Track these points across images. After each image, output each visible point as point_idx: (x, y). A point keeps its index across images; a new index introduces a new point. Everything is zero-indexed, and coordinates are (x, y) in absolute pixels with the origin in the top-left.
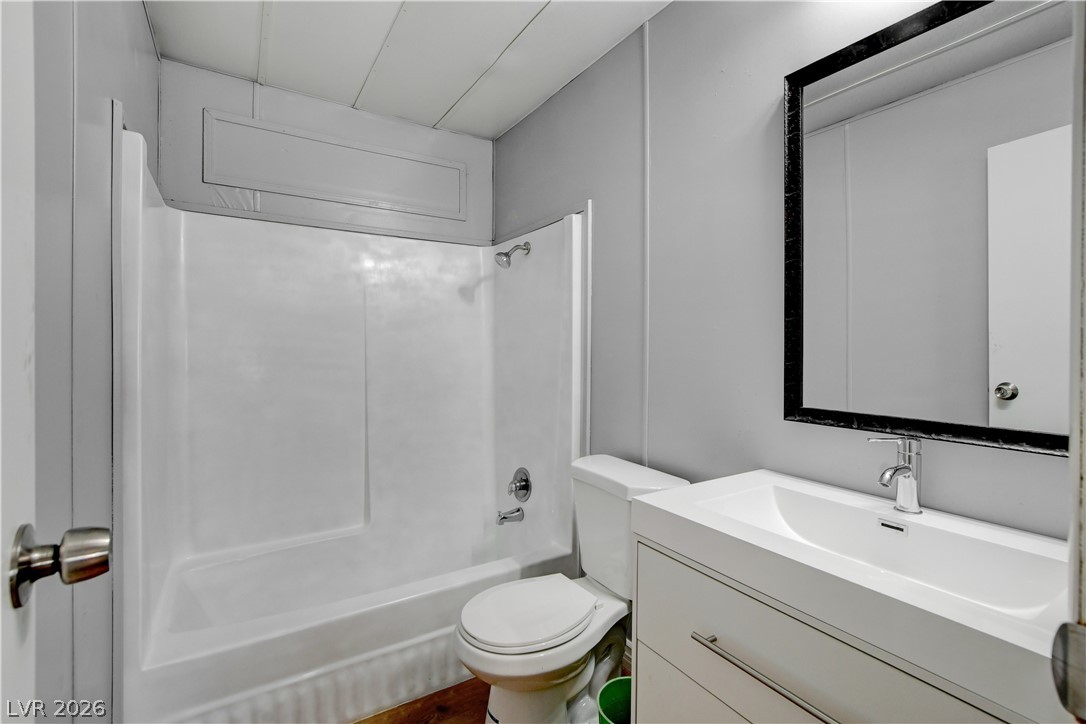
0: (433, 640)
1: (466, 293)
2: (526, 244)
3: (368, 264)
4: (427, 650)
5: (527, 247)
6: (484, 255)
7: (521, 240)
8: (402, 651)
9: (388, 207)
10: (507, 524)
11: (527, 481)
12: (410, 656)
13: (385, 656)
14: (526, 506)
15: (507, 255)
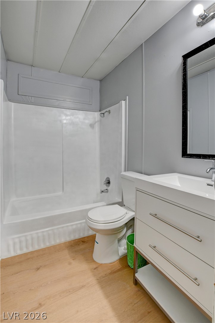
0: (81, 223)
1: (92, 126)
2: (109, 110)
3: (64, 117)
4: (79, 226)
5: (109, 112)
6: (97, 115)
7: (107, 110)
8: (72, 225)
9: (69, 100)
10: (103, 193)
11: (109, 181)
12: (74, 227)
13: (67, 226)
14: (109, 188)
15: (103, 114)
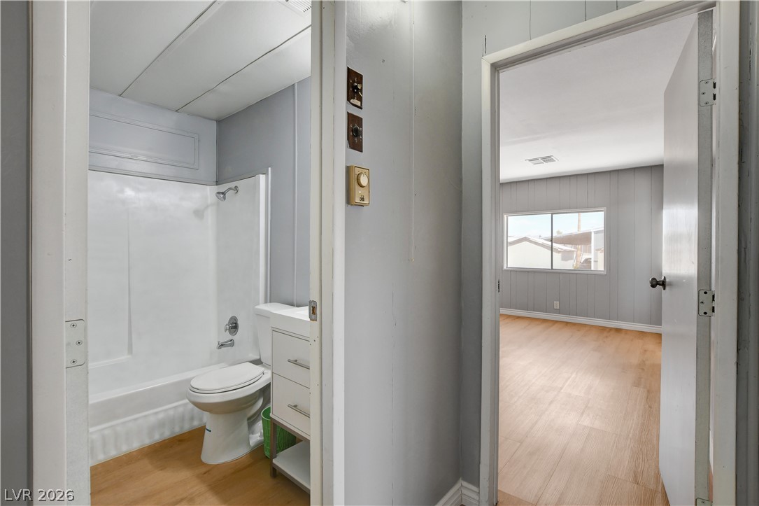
0: (175, 407)
1: (199, 213)
2: (236, 187)
3: (129, 193)
4: (171, 413)
5: (236, 189)
6: (210, 192)
7: (232, 185)
8: (156, 413)
9: (145, 159)
10: (224, 349)
11: (236, 323)
12: (161, 416)
13: (145, 416)
14: (236, 338)
15: (223, 193)
